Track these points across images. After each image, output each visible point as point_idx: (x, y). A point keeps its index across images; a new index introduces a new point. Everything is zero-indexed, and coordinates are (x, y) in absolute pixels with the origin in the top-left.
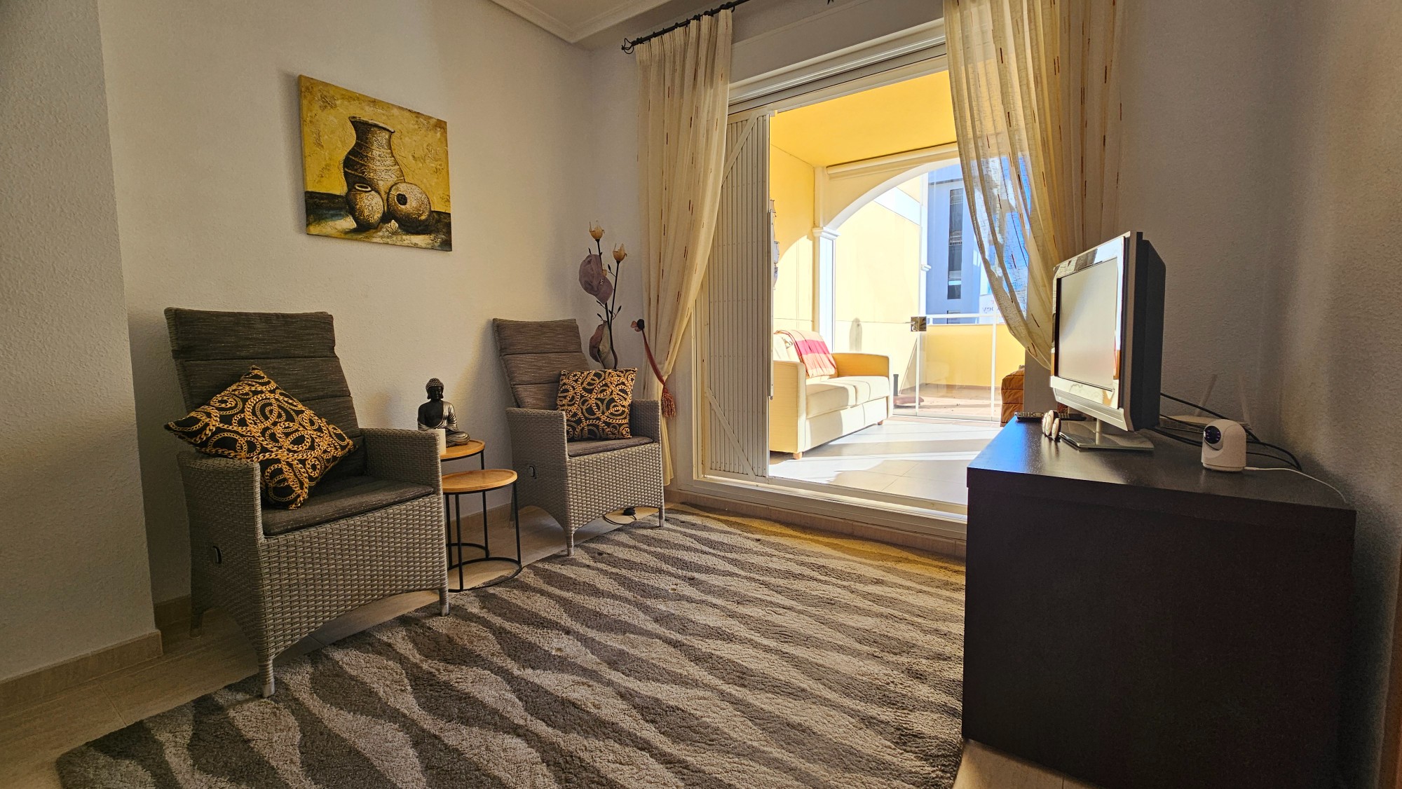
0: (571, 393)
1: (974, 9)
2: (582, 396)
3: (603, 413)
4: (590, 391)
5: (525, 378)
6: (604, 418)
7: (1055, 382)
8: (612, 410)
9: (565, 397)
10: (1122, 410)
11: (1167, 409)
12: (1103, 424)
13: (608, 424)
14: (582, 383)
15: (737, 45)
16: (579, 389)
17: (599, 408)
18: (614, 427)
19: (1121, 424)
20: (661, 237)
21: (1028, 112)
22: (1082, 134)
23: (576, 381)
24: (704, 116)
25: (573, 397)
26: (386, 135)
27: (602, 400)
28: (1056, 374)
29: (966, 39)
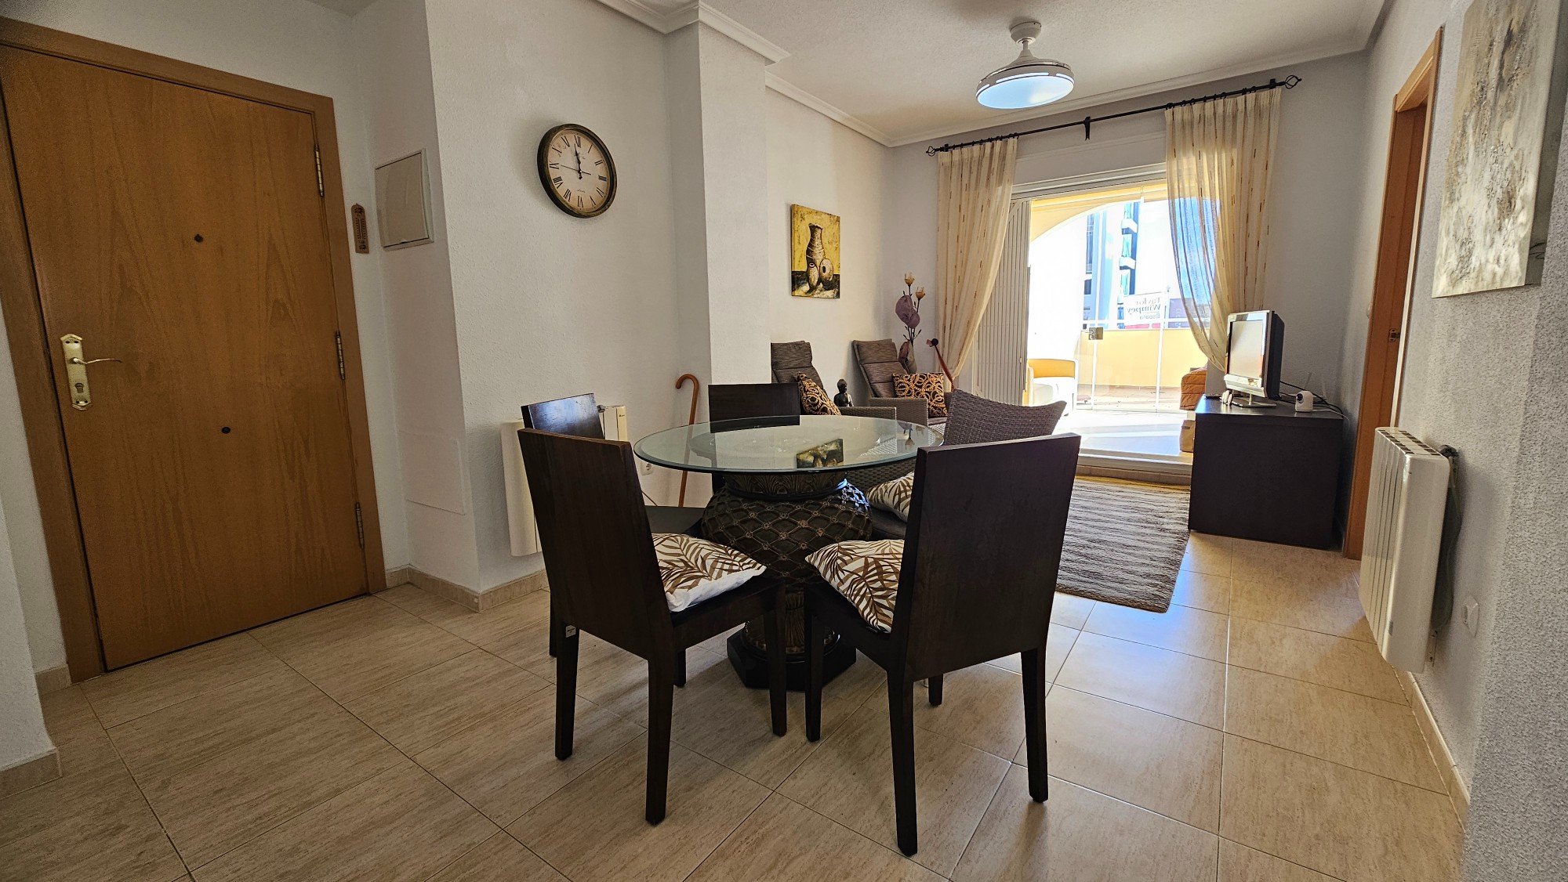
0: (907, 388)
1: (1184, 160)
2: (916, 390)
3: (931, 401)
4: (921, 387)
5: (877, 379)
6: (932, 404)
7: (1227, 378)
8: (936, 399)
9: (904, 391)
10: (1263, 388)
11: (1283, 389)
12: (1253, 396)
13: (935, 408)
14: (914, 382)
15: (1018, 160)
16: (912, 386)
17: (928, 397)
18: (939, 409)
19: (1262, 395)
20: (955, 284)
21: (1216, 224)
22: (1246, 241)
23: (909, 380)
24: (993, 206)
25: (909, 392)
26: (819, 231)
27: (929, 393)
28: (1228, 372)
29: (1179, 172)
